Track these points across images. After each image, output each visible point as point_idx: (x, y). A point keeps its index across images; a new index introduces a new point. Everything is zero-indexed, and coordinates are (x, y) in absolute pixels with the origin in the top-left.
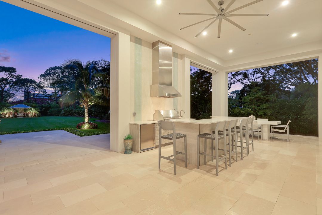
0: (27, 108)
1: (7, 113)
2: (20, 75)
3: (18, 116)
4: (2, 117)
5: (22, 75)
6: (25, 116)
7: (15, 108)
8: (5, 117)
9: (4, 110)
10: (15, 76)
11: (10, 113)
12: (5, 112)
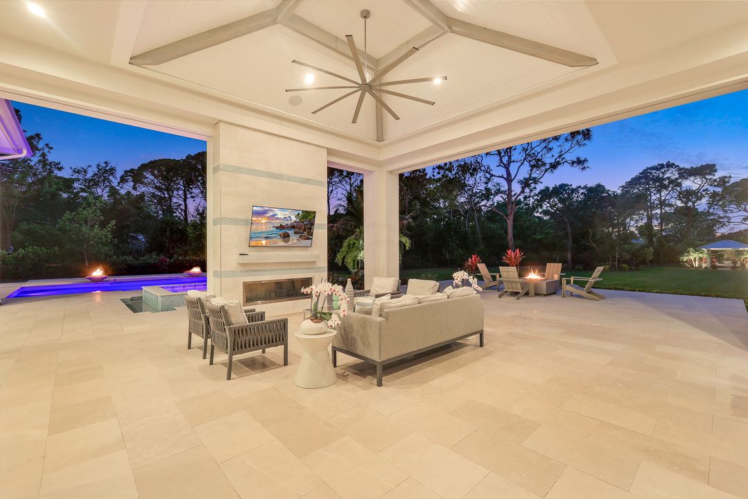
0: (740, 249)
1: (695, 258)
2: (726, 177)
3: (719, 267)
4: (686, 267)
5: (730, 177)
6: (735, 266)
7: (712, 249)
8: (692, 266)
9: (689, 252)
10: (715, 181)
11: (701, 259)
12: (692, 258)
